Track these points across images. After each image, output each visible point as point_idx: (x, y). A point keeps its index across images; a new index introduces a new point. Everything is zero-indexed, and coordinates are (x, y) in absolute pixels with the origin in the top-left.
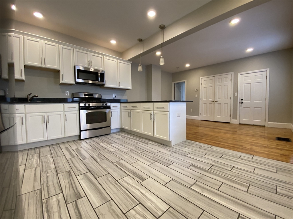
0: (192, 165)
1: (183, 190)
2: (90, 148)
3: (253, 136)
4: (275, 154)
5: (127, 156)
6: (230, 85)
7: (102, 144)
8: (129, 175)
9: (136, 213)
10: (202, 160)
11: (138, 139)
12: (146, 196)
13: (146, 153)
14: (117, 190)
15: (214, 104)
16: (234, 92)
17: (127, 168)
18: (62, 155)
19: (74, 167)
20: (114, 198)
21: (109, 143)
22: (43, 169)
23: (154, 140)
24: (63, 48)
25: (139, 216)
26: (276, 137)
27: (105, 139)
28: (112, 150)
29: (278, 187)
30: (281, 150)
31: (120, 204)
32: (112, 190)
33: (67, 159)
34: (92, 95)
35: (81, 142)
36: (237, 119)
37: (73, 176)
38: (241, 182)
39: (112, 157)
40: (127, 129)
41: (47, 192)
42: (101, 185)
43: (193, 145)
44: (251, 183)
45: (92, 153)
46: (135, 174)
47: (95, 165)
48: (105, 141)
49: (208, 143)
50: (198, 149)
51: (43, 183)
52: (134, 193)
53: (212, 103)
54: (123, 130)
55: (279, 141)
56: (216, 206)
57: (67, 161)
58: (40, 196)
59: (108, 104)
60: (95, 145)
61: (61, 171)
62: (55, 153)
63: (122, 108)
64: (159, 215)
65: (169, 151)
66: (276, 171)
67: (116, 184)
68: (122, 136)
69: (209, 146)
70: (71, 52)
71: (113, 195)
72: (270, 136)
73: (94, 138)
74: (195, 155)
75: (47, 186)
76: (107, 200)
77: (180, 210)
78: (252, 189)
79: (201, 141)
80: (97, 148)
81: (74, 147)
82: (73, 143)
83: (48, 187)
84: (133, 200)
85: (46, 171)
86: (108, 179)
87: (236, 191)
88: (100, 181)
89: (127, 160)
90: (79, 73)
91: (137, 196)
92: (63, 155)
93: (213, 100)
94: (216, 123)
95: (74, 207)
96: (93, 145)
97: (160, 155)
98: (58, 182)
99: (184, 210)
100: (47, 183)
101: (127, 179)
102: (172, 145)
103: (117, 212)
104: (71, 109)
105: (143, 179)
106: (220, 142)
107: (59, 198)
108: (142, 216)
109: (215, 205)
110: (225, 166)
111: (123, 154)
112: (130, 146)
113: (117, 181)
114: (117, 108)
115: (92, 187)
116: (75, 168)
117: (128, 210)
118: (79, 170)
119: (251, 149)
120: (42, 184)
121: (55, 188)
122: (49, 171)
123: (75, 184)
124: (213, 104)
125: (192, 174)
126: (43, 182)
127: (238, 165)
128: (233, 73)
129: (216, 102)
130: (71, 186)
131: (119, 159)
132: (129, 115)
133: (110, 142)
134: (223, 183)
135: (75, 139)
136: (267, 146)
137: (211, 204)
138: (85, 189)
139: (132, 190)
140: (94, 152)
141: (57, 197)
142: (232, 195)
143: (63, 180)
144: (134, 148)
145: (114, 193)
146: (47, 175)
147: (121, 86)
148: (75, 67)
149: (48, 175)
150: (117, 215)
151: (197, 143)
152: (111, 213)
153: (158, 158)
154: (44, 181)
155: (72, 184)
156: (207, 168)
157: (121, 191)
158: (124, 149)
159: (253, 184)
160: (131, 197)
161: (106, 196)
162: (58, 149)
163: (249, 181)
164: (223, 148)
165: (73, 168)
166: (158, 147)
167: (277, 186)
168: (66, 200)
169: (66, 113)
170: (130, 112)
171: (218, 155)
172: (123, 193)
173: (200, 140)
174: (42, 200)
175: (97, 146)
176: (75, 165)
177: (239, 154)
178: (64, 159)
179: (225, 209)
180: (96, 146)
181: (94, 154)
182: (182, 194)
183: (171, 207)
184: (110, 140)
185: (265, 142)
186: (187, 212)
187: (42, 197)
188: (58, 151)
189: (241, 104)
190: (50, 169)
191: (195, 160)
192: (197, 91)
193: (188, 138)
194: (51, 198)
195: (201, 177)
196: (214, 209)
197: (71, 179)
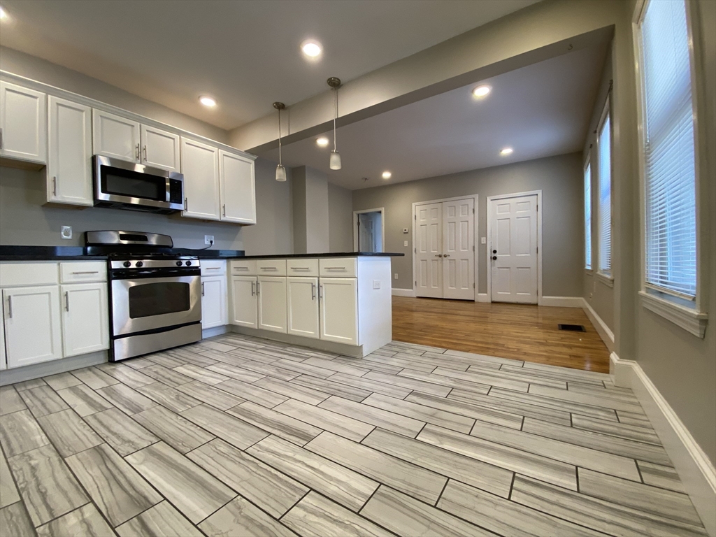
0: (412, 393)
1: (402, 445)
2: (149, 383)
3: (520, 324)
4: (562, 356)
5: (257, 392)
6: (472, 220)
7: (181, 369)
8: (271, 434)
9: (305, 513)
10: (431, 379)
11: (279, 349)
12: (322, 473)
13: (306, 380)
14: (248, 471)
15: (442, 260)
16: (479, 235)
17: (263, 418)
18: (64, 408)
19: (109, 434)
20: (244, 490)
21: (201, 365)
22: (12, 451)
23: (319, 348)
24: (58, 104)
25: (313, 516)
26: (559, 325)
27: (187, 356)
28: (214, 381)
29: (573, 415)
30: (570, 347)
31: (263, 502)
32: (233, 474)
33: (82, 418)
34: (145, 239)
35: (114, 369)
36: (486, 293)
37: (112, 457)
38: (509, 414)
39: (216, 397)
40: (247, 326)
41: (44, 506)
42: (202, 468)
43: (408, 351)
44: (526, 413)
45: (157, 393)
46: (287, 429)
47: (172, 422)
48: (188, 360)
49: (437, 344)
50: (420, 359)
51: (23, 485)
52: (293, 471)
53: (437, 260)
54: (234, 331)
55: (564, 332)
56: (471, 466)
57: (82, 422)
58: (26, 519)
59: (195, 263)
60: (161, 372)
61: (71, 449)
62: (39, 404)
63: (233, 271)
64: (359, 506)
65: (358, 368)
66: (566, 387)
67: (243, 459)
68: (235, 344)
69: (440, 350)
70: (85, 117)
71: (241, 483)
72: (546, 322)
73: (156, 356)
74: (415, 371)
75: (39, 491)
76: (225, 499)
77: (402, 487)
78: (528, 423)
79: (422, 341)
80: (169, 379)
81: (97, 382)
82: (89, 373)
83: (44, 495)
84: (293, 485)
85: (23, 454)
86: (220, 450)
87: (502, 431)
88: (196, 457)
89: (259, 400)
90: (109, 177)
91: (300, 477)
92: (65, 406)
93: (440, 253)
94: (448, 303)
95: (138, 529)
96: (156, 374)
97: (340, 381)
98: (69, 478)
99: (409, 484)
100: (38, 484)
101: (269, 443)
102: (365, 354)
103: (260, 521)
104: (82, 277)
105: (309, 438)
106: (459, 340)
107: (87, 515)
108: (321, 517)
109: (467, 465)
110: (476, 387)
111: (247, 387)
112: (261, 367)
113: (244, 451)
114: (219, 273)
115: (176, 475)
116: (114, 438)
117: (286, 510)
118: (129, 441)
119: (518, 350)
120: (23, 489)
121: (65, 493)
122: (32, 453)
123: (125, 477)
124: (440, 262)
125: (414, 410)
126: (23, 483)
127: (499, 382)
128: (476, 196)
129: (445, 256)
130: (113, 482)
131: (239, 400)
132: (255, 291)
133: (205, 363)
134: (476, 420)
135: (96, 363)
136: (544, 341)
137: (460, 463)
138: (158, 483)
139: (287, 465)
140: (161, 391)
141: (80, 514)
142: (496, 439)
143: (85, 471)
144: (272, 372)
145: (243, 481)
146: (30, 464)
147: (227, 217)
148: (94, 159)
149: (33, 462)
150: (262, 527)
151: (416, 346)
152: (242, 525)
153: (337, 387)
154: (25, 481)
155: (114, 478)
156: (443, 395)
157: (258, 472)
158: (247, 375)
159: (530, 414)
160: (286, 482)
161: (221, 492)
162: (46, 394)
163: (523, 410)
164: (468, 352)
165: (107, 437)
166: (331, 362)
167: (571, 414)
168: (109, 519)
169: (65, 288)
170: (257, 282)
171: (461, 366)
172: (264, 475)
173: (421, 339)
174: (33, 528)
175: (168, 376)
176: (112, 429)
177: (498, 361)
178: (71, 418)
179: (487, 467)
180: (164, 377)
181: (164, 396)
182: (400, 453)
183: (381, 484)
184: (203, 358)
185: (540, 335)
186: (417, 488)
187: (33, 521)
188: (48, 400)
189: (493, 260)
190: (36, 447)
191: (416, 382)
192: (407, 233)
193: (397, 336)
194: (60, 519)
195: (434, 414)
196: (466, 472)
197: (110, 466)
